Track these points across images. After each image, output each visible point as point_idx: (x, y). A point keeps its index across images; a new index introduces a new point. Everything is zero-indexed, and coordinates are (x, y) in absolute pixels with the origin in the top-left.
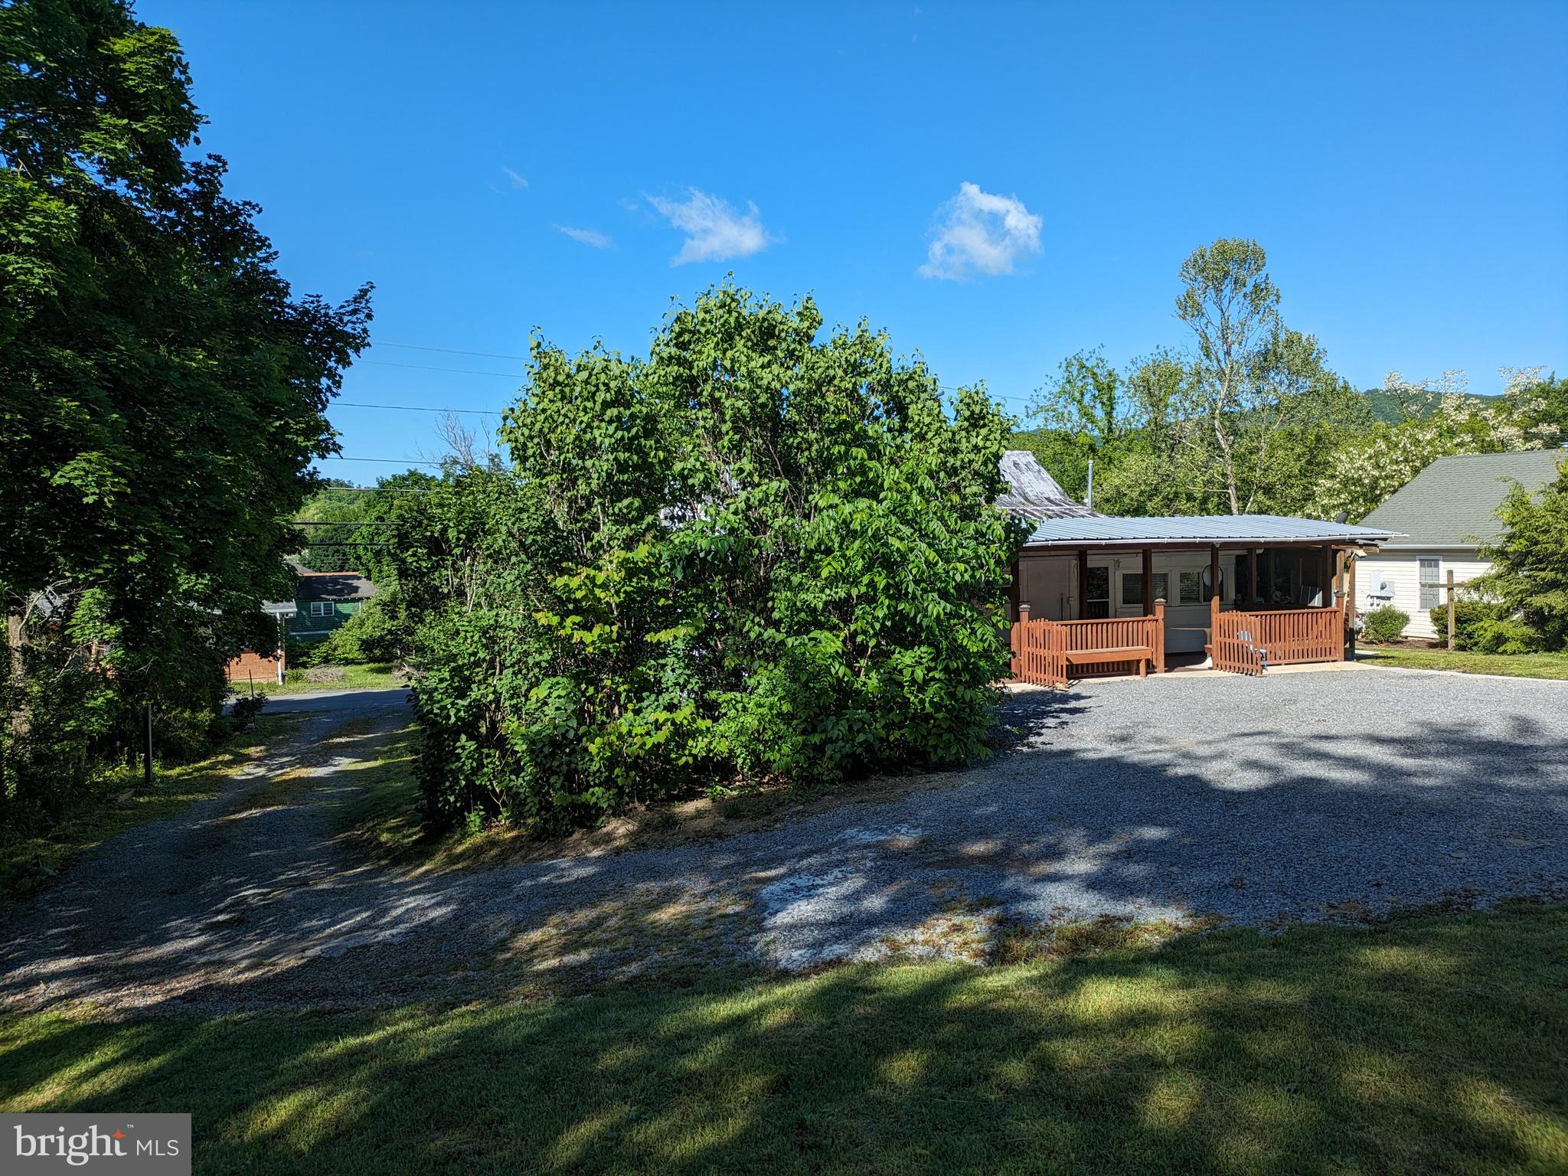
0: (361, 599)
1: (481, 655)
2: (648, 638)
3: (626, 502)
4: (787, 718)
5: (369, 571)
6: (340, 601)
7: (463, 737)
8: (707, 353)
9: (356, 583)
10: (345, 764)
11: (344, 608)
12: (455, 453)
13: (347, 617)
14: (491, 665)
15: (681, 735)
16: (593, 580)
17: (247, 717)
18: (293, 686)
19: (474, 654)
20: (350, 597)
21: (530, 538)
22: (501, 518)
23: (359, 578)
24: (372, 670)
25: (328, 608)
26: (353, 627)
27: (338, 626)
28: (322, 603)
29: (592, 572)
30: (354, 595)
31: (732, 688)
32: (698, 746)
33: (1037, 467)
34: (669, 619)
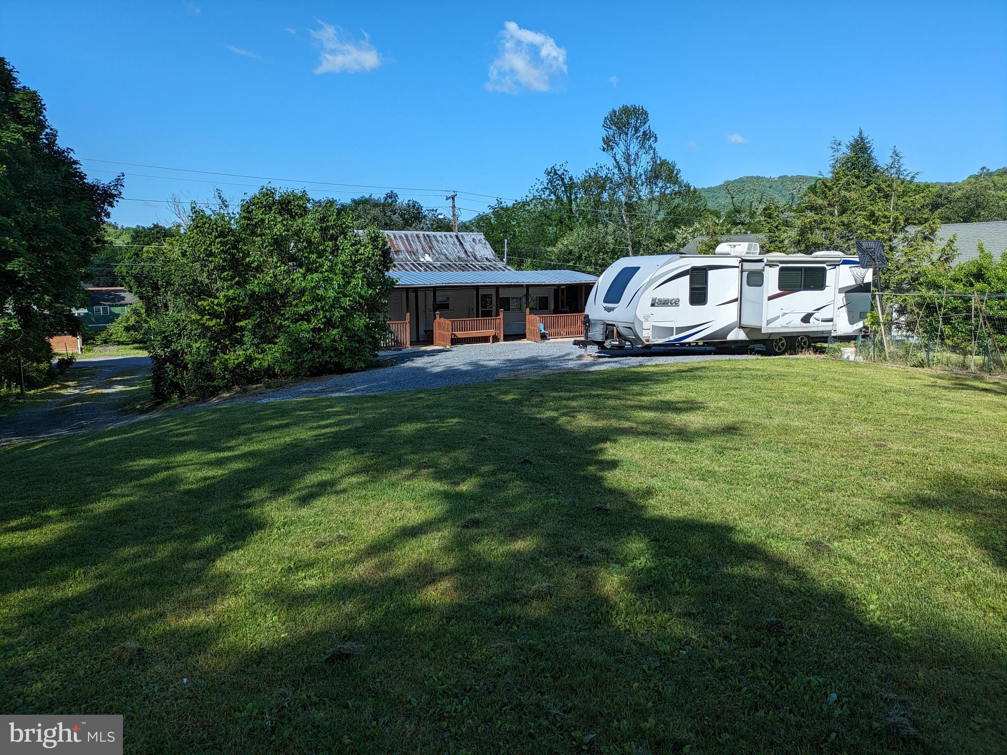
0: (126, 305)
1: (175, 331)
2: (237, 324)
3: (226, 273)
4: (290, 354)
5: (131, 287)
6: (112, 306)
7: (168, 364)
8: (258, 215)
9: (122, 294)
10: (119, 388)
11: (116, 310)
12: (180, 221)
13: (118, 316)
14: (180, 335)
15: (250, 360)
16: (212, 303)
17: (65, 368)
18: (88, 354)
19: (173, 331)
20: (119, 303)
21: (187, 287)
22: (176, 280)
23: (125, 291)
24: (136, 348)
25: (105, 310)
26: (121, 322)
27: (112, 321)
28: (101, 307)
29: (213, 300)
30: (122, 302)
31: (269, 343)
32: (256, 364)
33: (484, 241)
34: (245, 317)
